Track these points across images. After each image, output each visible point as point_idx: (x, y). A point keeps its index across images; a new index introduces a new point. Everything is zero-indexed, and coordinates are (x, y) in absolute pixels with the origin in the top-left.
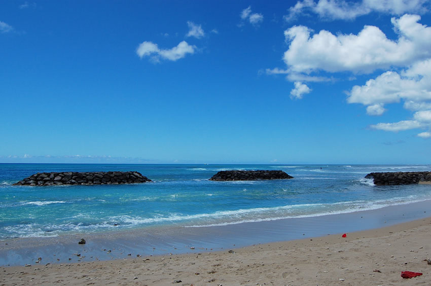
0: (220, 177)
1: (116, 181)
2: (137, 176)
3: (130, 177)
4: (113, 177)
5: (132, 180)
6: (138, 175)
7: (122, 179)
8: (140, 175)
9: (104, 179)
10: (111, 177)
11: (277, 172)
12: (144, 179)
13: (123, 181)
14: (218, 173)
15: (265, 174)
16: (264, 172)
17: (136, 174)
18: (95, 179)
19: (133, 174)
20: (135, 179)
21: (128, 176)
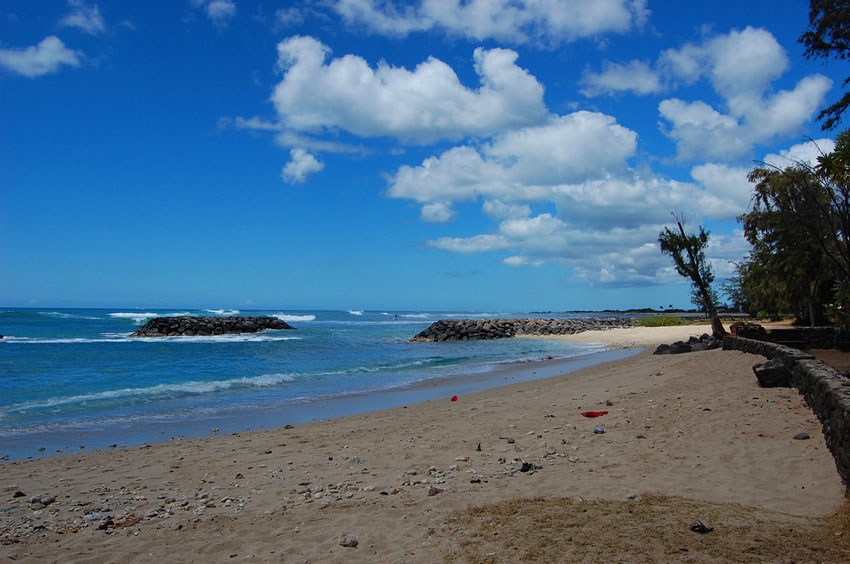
14: (150, 322)
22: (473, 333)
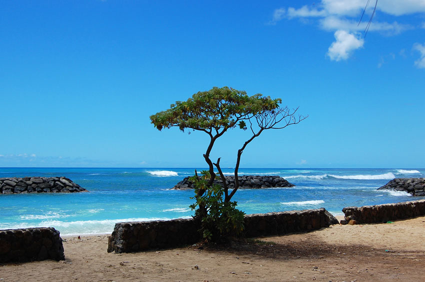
0: (187, 185)
1: (34, 190)
2: (64, 184)
3: (55, 186)
4: (31, 185)
5: (57, 188)
6: (67, 182)
7: (43, 188)
8: (70, 181)
9: (18, 188)
10: (28, 185)
11: (271, 179)
12: (76, 189)
13: (44, 190)
14: (184, 179)
15: (253, 181)
16: (252, 178)
17: (64, 181)
18: (4, 188)
19: (59, 181)
20: (63, 187)
21: (52, 184)
22: (419, 189)
